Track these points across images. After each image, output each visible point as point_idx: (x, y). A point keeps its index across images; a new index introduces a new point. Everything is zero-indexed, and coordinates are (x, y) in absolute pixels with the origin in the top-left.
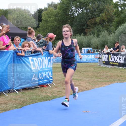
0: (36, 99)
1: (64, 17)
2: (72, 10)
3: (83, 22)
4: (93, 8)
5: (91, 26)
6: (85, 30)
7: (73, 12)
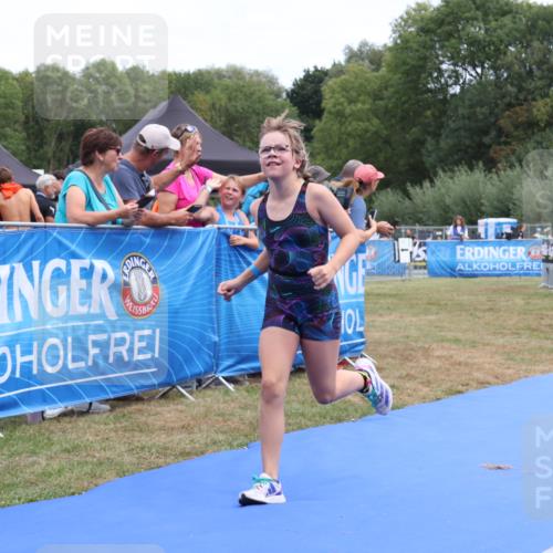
0: (303, 415)
1: (410, 98)
2: (441, 72)
3: (481, 117)
4: (523, 62)
5: (516, 133)
6: (491, 151)
7: (443, 80)
